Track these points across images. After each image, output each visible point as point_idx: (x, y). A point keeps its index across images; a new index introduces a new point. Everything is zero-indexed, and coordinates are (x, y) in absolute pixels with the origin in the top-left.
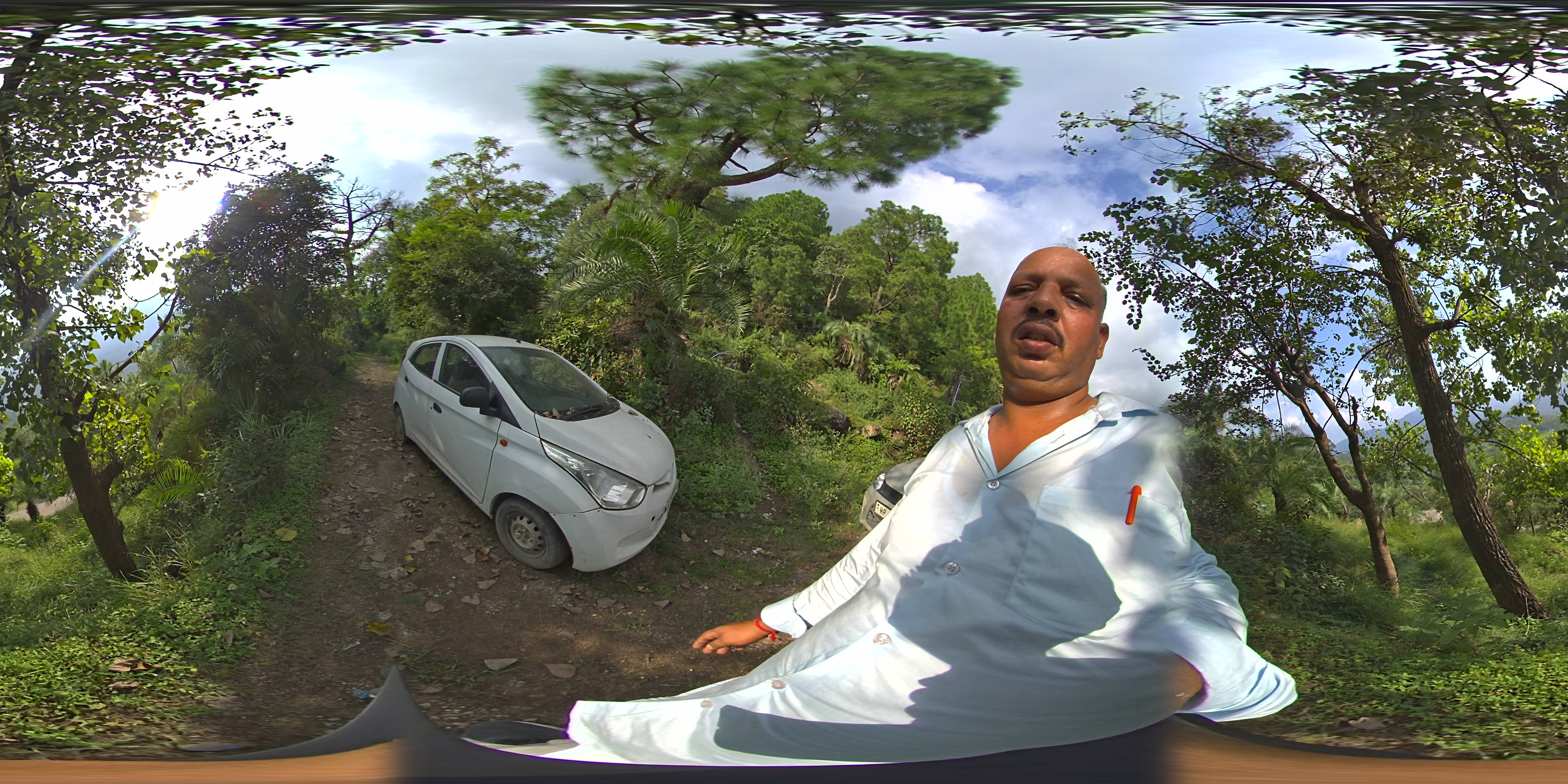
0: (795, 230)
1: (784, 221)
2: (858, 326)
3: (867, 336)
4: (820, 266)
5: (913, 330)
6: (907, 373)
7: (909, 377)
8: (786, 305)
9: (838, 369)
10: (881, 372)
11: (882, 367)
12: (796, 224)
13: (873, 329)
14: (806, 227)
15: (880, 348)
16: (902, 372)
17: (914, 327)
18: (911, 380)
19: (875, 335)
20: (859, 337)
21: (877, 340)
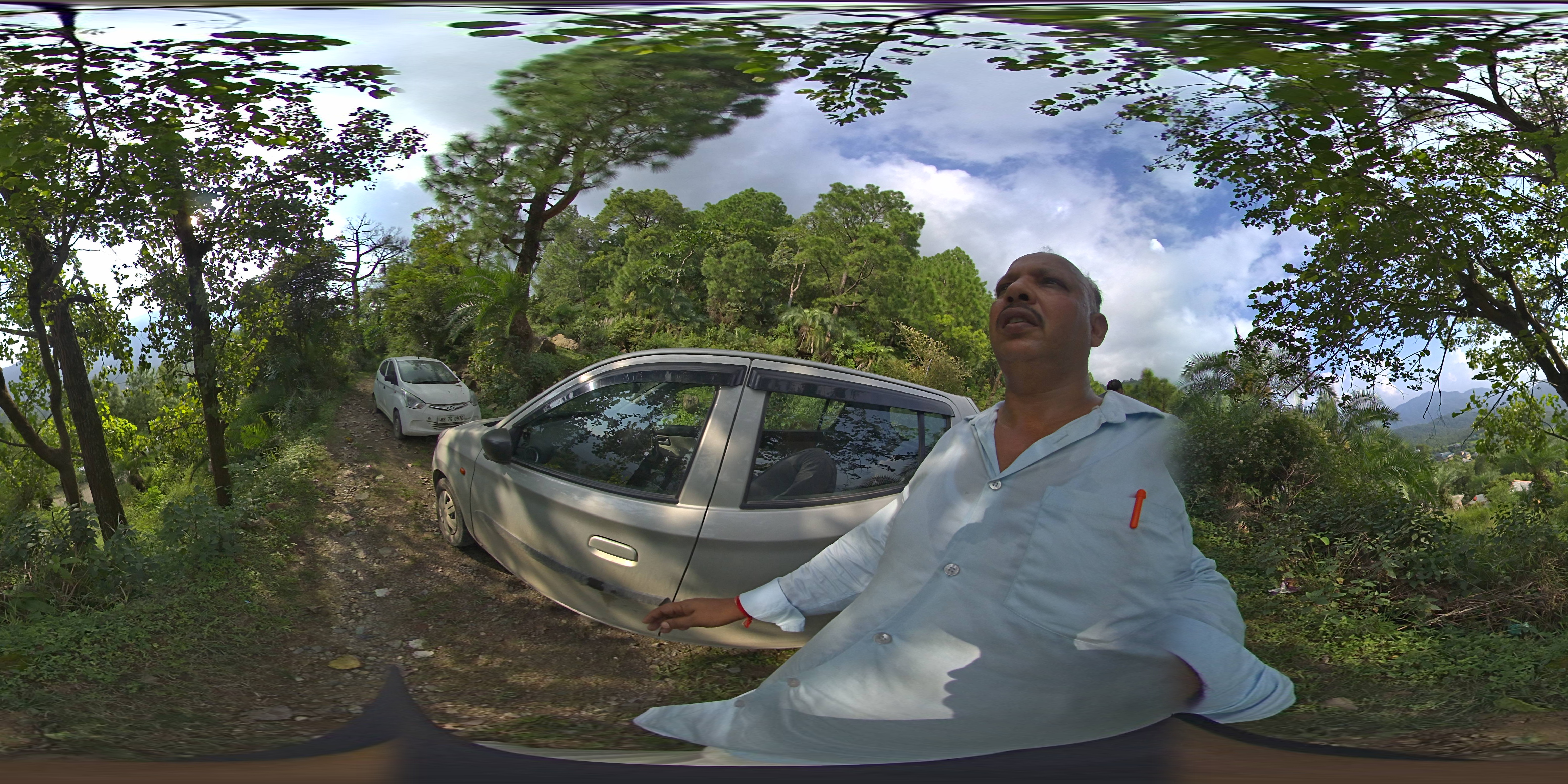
0: (748, 226)
1: (735, 219)
2: (817, 312)
4: (778, 259)
5: (883, 309)
7: (879, 359)
8: (741, 300)
10: (847, 357)
11: (849, 352)
12: (748, 221)
14: (759, 222)
15: (846, 333)
16: (871, 355)
17: (887, 308)
18: (881, 362)
19: (840, 319)
20: (817, 322)
21: (843, 324)
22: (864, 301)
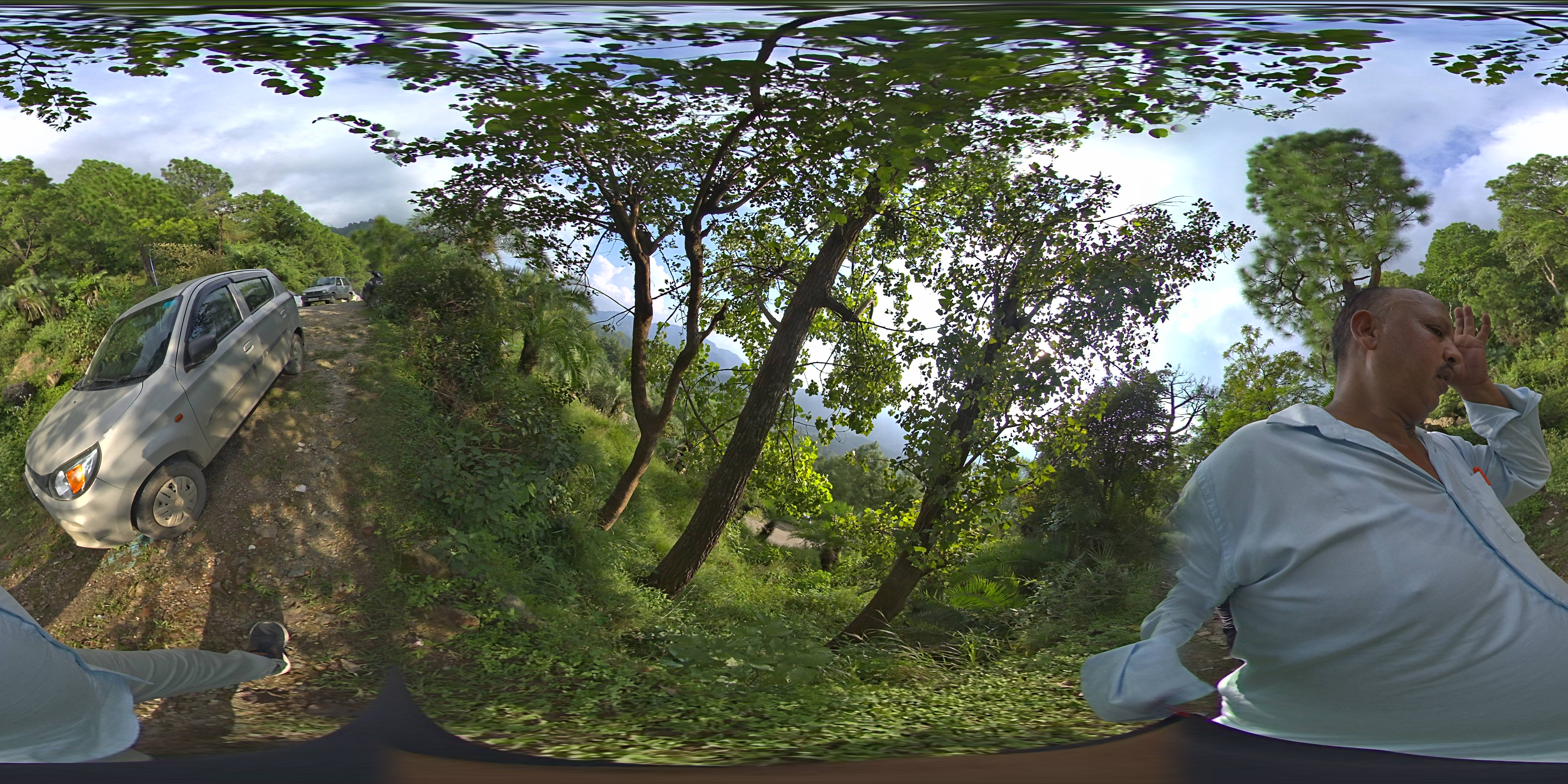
2: (21, 282)
3: (35, 283)
5: (72, 246)
6: (97, 284)
7: (101, 286)
9: (37, 327)
10: (73, 301)
11: (71, 296)
13: (37, 273)
15: (57, 283)
16: (92, 287)
17: (72, 243)
18: (105, 288)
19: (42, 276)
20: (30, 289)
21: (49, 279)
22: (49, 250)
